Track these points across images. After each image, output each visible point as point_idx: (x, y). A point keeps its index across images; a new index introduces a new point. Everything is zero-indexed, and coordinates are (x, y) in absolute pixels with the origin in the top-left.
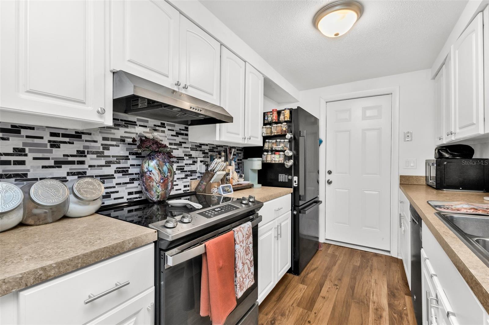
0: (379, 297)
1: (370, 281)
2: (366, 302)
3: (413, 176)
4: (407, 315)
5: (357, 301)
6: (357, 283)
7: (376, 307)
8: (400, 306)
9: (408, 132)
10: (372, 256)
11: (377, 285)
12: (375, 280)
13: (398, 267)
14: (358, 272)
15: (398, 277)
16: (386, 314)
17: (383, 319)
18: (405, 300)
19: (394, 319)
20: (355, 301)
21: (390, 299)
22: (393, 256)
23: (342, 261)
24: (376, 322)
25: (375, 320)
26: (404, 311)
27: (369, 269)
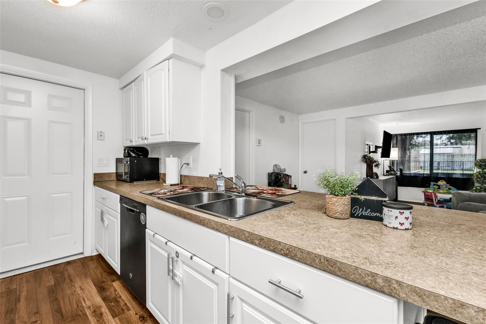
0: (91, 299)
1: (75, 291)
2: (80, 313)
3: (106, 173)
4: (120, 297)
5: (71, 319)
6: (62, 303)
7: (93, 310)
8: (113, 294)
9: (101, 132)
10: (65, 266)
11: (84, 291)
12: (80, 287)
13: (96, 263)
14: (57, 290)
15: (100, 272)
16: (105, 310)
17: (105, 314)
18: (113, 286)
19: (112, 307)
20: (69, 321)
21: (102, 294)
22: (86, 256)
23: (27, 291)
24: (100, 322)
25: (97, 321)
26: (117, 295)
27: (67, 280)
